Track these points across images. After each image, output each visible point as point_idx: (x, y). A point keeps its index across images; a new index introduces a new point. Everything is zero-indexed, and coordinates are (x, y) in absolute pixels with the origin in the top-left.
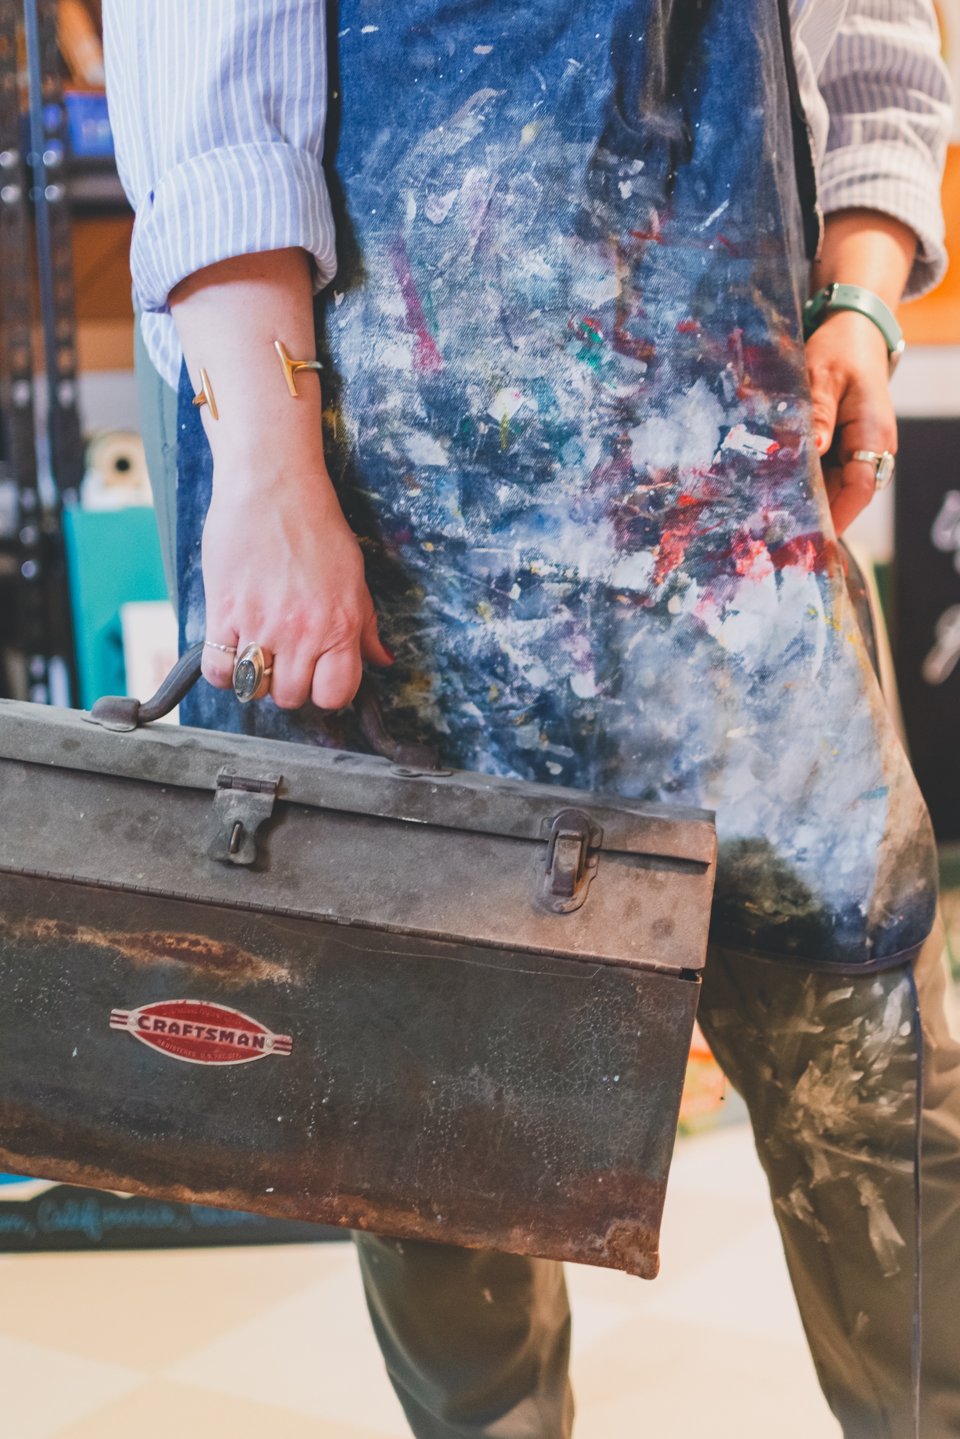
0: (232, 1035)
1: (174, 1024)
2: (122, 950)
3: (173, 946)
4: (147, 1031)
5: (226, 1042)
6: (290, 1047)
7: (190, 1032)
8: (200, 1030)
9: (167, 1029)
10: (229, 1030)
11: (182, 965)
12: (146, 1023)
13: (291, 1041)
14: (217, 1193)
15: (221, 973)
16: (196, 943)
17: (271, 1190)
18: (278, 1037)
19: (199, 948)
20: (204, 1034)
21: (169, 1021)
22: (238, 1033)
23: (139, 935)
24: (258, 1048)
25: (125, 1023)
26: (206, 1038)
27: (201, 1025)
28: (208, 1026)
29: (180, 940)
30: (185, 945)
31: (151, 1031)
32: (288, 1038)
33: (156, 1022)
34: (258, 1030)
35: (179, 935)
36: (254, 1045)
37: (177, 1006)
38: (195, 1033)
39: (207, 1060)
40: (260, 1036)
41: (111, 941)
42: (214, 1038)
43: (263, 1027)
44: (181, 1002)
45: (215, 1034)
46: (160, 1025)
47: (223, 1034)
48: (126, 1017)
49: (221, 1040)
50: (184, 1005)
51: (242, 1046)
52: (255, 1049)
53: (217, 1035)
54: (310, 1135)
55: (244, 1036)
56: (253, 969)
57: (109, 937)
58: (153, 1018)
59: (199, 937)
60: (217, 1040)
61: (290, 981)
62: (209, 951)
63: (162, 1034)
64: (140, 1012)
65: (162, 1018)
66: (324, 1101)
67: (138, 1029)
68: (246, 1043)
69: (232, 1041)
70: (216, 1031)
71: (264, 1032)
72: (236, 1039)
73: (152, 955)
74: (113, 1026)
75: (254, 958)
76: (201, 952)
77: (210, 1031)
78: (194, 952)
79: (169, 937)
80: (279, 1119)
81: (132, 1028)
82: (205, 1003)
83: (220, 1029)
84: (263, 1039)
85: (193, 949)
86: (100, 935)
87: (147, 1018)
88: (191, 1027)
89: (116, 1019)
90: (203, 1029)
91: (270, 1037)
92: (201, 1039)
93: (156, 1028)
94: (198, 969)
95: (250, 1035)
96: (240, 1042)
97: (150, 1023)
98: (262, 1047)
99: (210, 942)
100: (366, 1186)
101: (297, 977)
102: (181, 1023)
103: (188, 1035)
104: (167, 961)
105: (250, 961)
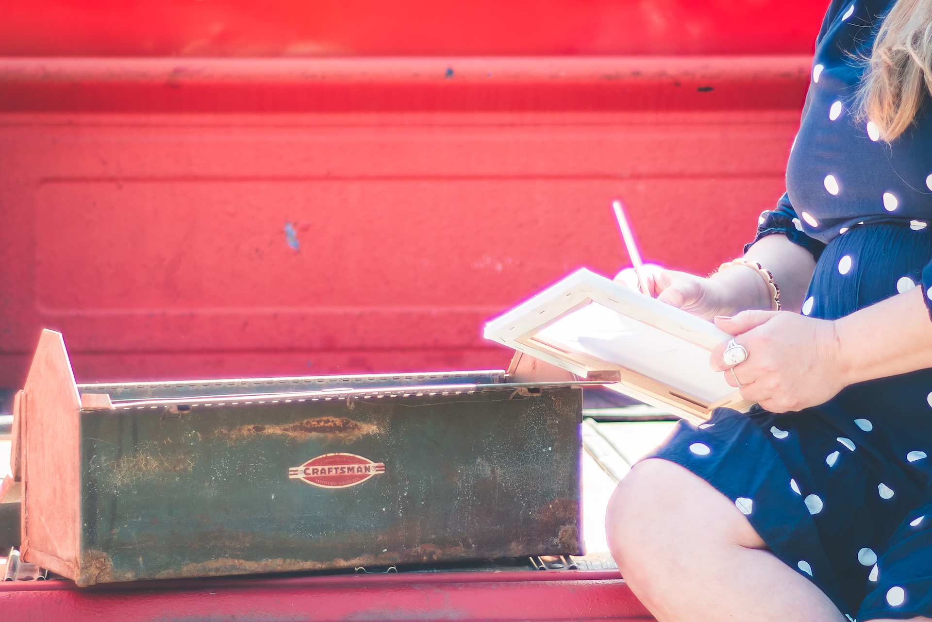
0: (353, 468)
1: (323, 469)
2: (290, 434)
3: (316, 426)
4: (309, 476)
5: (350, 473)
6: (384, 468)
7: (332, 471)
8: (336, 469)
9: (319, 473)
10: (351, 466)
11: (321, 435)
12: (308, 471)
13: (384, 465)
14: (358, 558)
15: (342, 435)
16: (328, 421)
17: (386, 550)
18: (377, 464)
19: (330, 424)
20: (339, 471)
21: (320, 468)
22: (356, 466)
23: (298, 424)
24: (368, 473)
25: (297, 474)
26: (341, 473)
27: (336, 466)
28: (340, 466)
29: (318, 422)
30: (322, 424)
31: (312, 475)
32: (382, 464)
33: (313, 470)
34: (366, 462)
35: (318, 419)
36: (366, 471)
37: (323, 458)
38: (334, 471)
39: (342, 485)
40: (367, 465)
41: (283, 430)
42: (344, 472)
43: (368, 460)
44: (324, 456)
45: (344, 469)
46: (315, 471)
47: (349, 469)
48: (297, 471)
49: (348, 472)
50: (327, 458)
51: (360, 473)
52: (366, 473)
53: (346, 470)
54: (401, 515)
55: (359, 467)
56: (359, 429)
57: (282, 428)
58: (311, 468)
59: (329, 418)
60: (346, 472)
61: (378, 431)
62: (335, 424)
63: (317, 476)
64: (304, 466)
65: (316, 467)
66: (405, 494)
67: (305, 476)
68: (361, 471)
69: (354, 472)
70: (345, 468)
71: (370, 463)
72: (356, 470)
73: (306, 433)
74: (291, 477)
75: (358, 424)
76: (331, 426)
77: (342, 469)
78: (327, 426)
79: (313, 421)
80: (384, 509)
81: (301, 476)
82: (337, 454)
83: (346, 466)
84: (369, 467)
85: (327, 425)
86: (277, 428)
87: (308, 469)
88: (332, 469)
89: (292, 473)
90: (338, 468)
91: (372, 464)
92: (337, 475)
93: (314, 473)
94: (330, 436)
95: (362, 466)
96: (358, 471)
97: (310, 471)
98: (369, 472)
99: (334, 419)
100: (433, 536)
101: (382, 429)
102: (326, 468)
103: (331, 473)
104: (314, 435)
105: (356, 425)
